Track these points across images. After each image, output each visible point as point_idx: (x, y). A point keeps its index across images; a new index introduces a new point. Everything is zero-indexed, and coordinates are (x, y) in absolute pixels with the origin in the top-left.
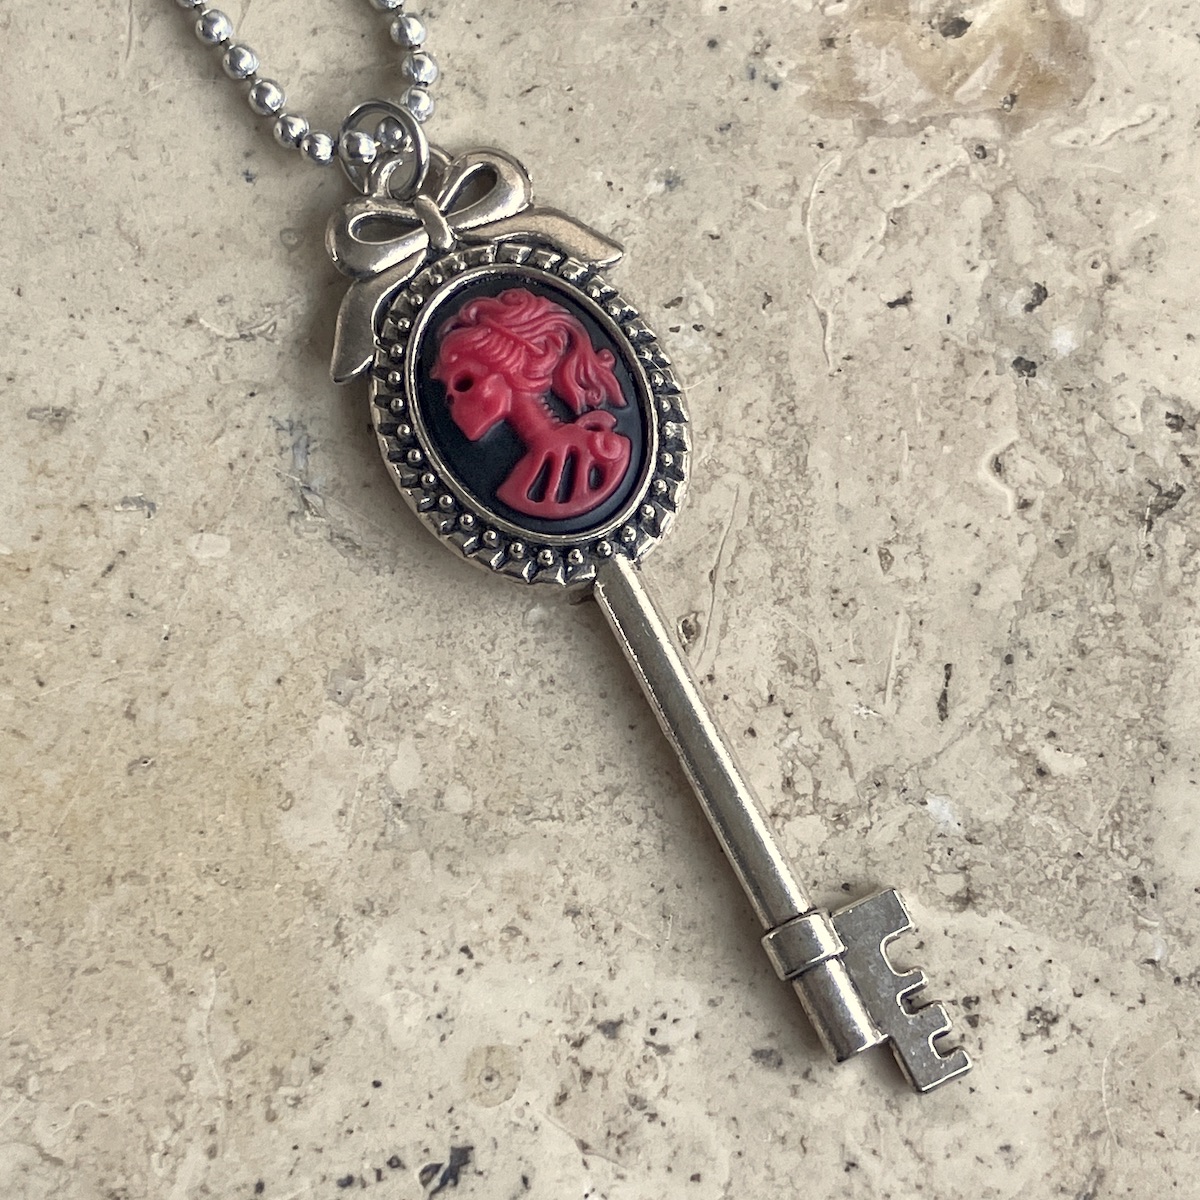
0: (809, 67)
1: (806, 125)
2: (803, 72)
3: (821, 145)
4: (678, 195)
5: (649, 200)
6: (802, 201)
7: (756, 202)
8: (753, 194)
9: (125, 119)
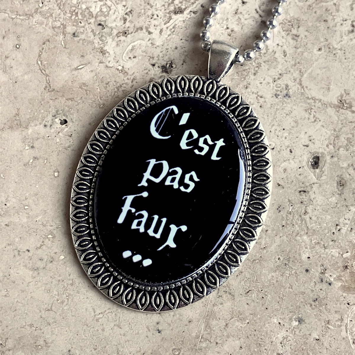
0: (340, 276)
1: (343, 297)
2: (339, 278)
3: (348, 304)
4: (303, 326)
5: (294, 328)
6: (345, 324)
7: (330, 326)
8: (328, 323)
9: (115, 314)
